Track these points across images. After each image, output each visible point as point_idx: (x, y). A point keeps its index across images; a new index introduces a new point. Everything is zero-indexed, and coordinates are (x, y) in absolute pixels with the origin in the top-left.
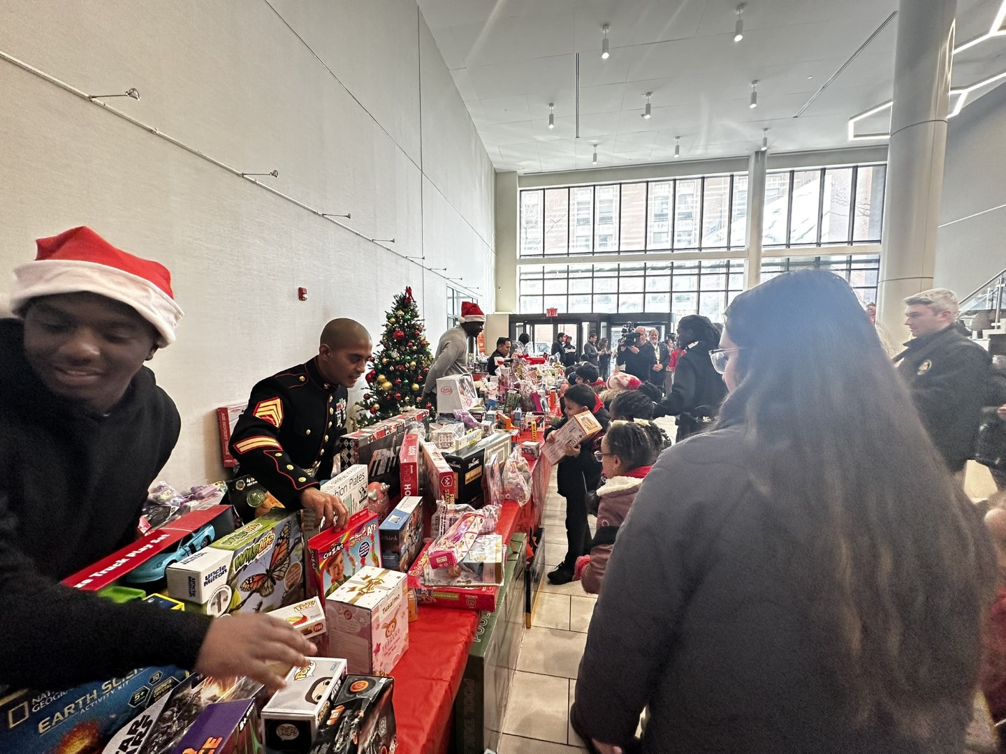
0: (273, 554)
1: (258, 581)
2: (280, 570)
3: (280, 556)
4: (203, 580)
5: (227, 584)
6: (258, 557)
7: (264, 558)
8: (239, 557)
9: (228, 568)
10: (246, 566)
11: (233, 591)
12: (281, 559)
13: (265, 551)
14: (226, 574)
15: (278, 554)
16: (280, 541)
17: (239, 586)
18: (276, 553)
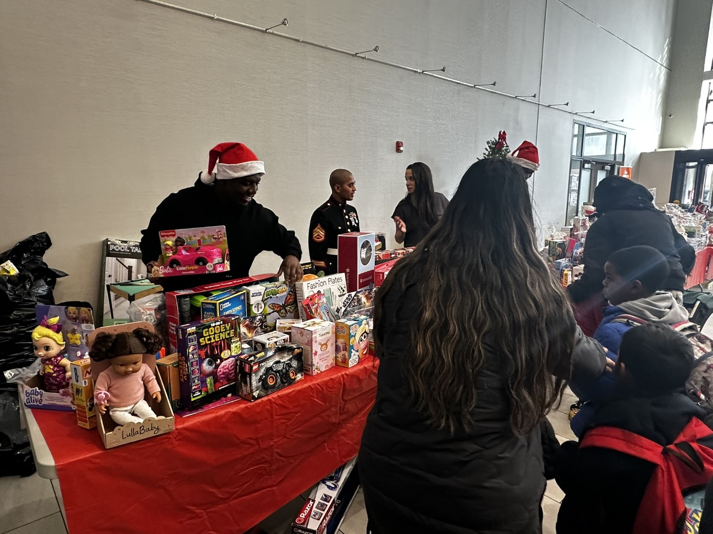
0: (286, 298)
1: (278, 307)
2: (290, 308)
3: (290, 301)
4: (251, 295)
5: (262, 301)
6: (278, 295)
7: (281, 297)
8: (268, 291)
9: (262, 294)
10: (271, 297)
11: (265, 306)
12: (291, 302)
13: (282, 295)
14: (261, 297)
15: (289, 299)
16: (291, 293)
17: (268, 304)
18: (288, 298)
